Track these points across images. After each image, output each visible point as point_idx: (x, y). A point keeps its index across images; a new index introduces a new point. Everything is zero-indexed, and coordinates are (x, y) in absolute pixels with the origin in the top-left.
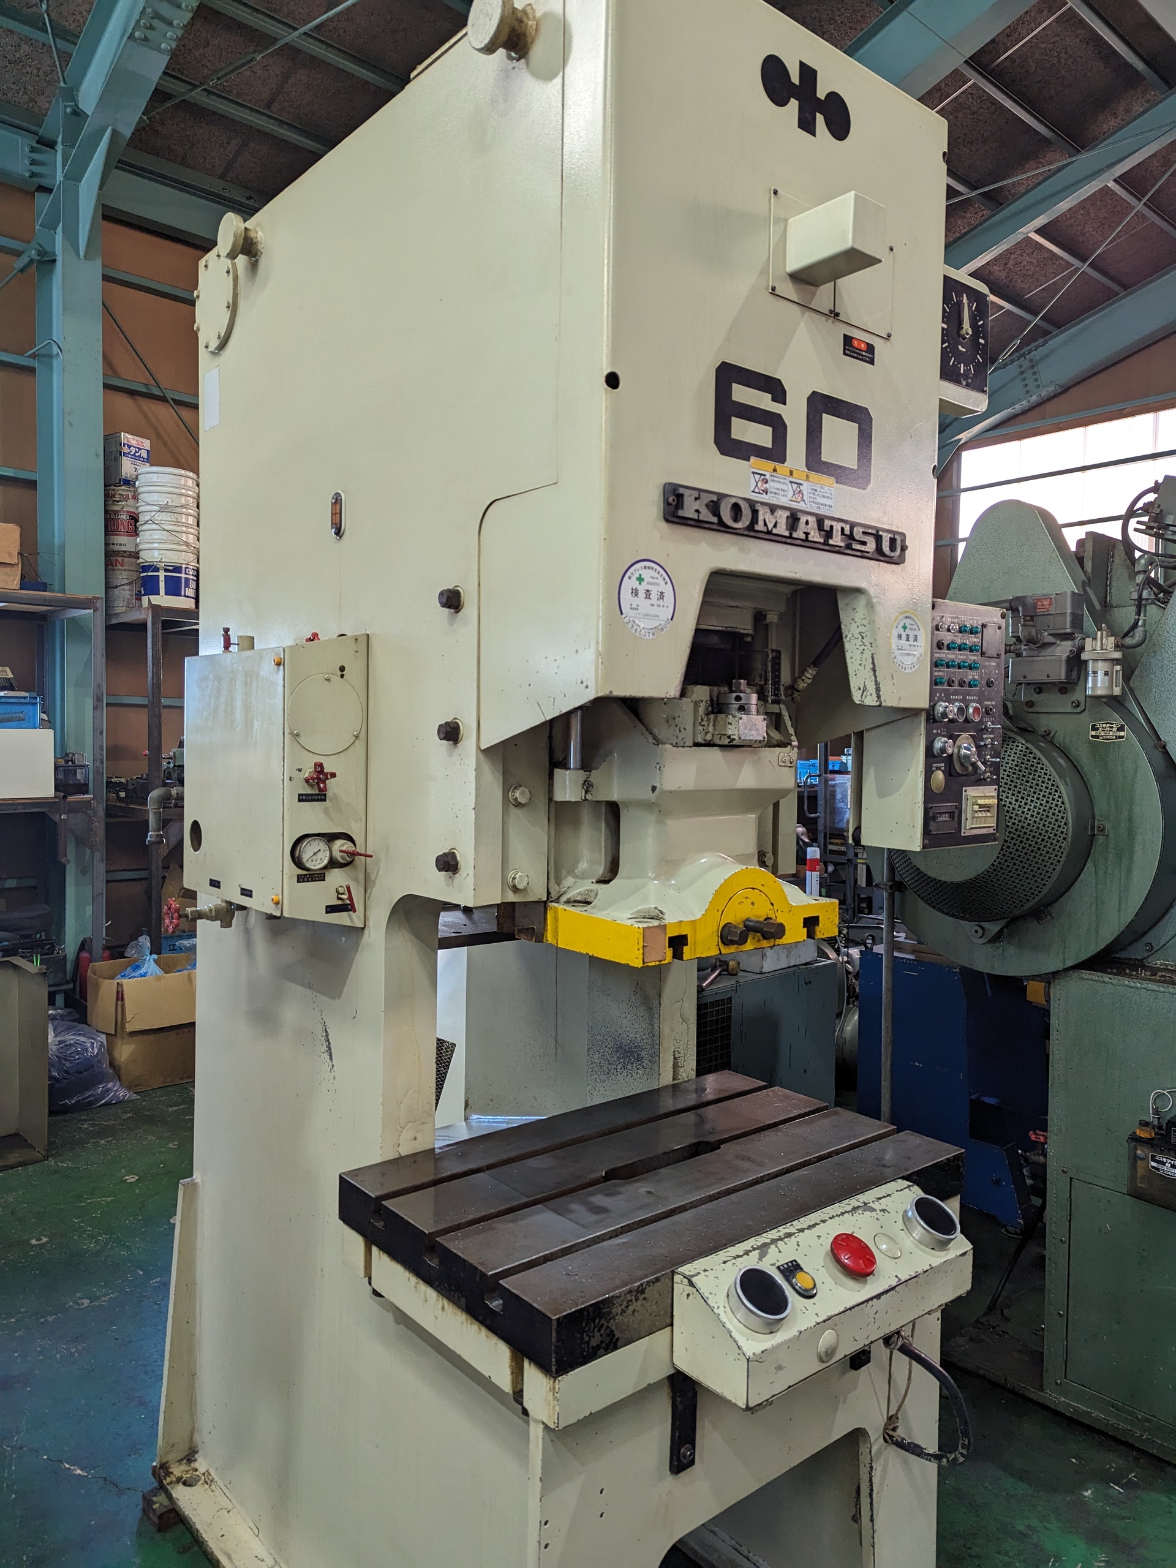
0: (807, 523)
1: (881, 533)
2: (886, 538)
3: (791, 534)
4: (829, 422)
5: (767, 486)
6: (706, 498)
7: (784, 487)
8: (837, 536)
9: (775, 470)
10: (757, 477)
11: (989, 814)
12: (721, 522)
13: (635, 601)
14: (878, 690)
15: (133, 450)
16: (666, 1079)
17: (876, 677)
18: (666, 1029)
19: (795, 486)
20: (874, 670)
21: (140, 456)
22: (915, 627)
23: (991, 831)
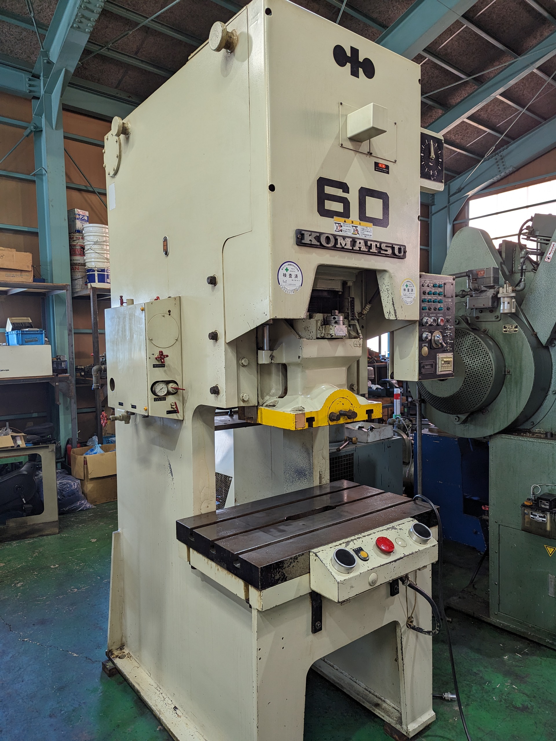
0: (360, 243)
1: (394, 246)
2: (397, 248)
3: (353, 248)
4: (370, 201)
5: (342, 228)
6: (314, 235)
7: (350, 228)
8: (373, 248)
9: (345, 221)
10: (337, 225)
11: (449, 365)
12: (321, 244)
13: (285, 279)
14: (395, 313)
15: (81, 217)
16: (317, 483)
17: (394, 307)
18: (316, 462)
19: (354, 228)
20: (393, 304)
21: (84, 219)
22: (412, 285)
23: (451, 372)
